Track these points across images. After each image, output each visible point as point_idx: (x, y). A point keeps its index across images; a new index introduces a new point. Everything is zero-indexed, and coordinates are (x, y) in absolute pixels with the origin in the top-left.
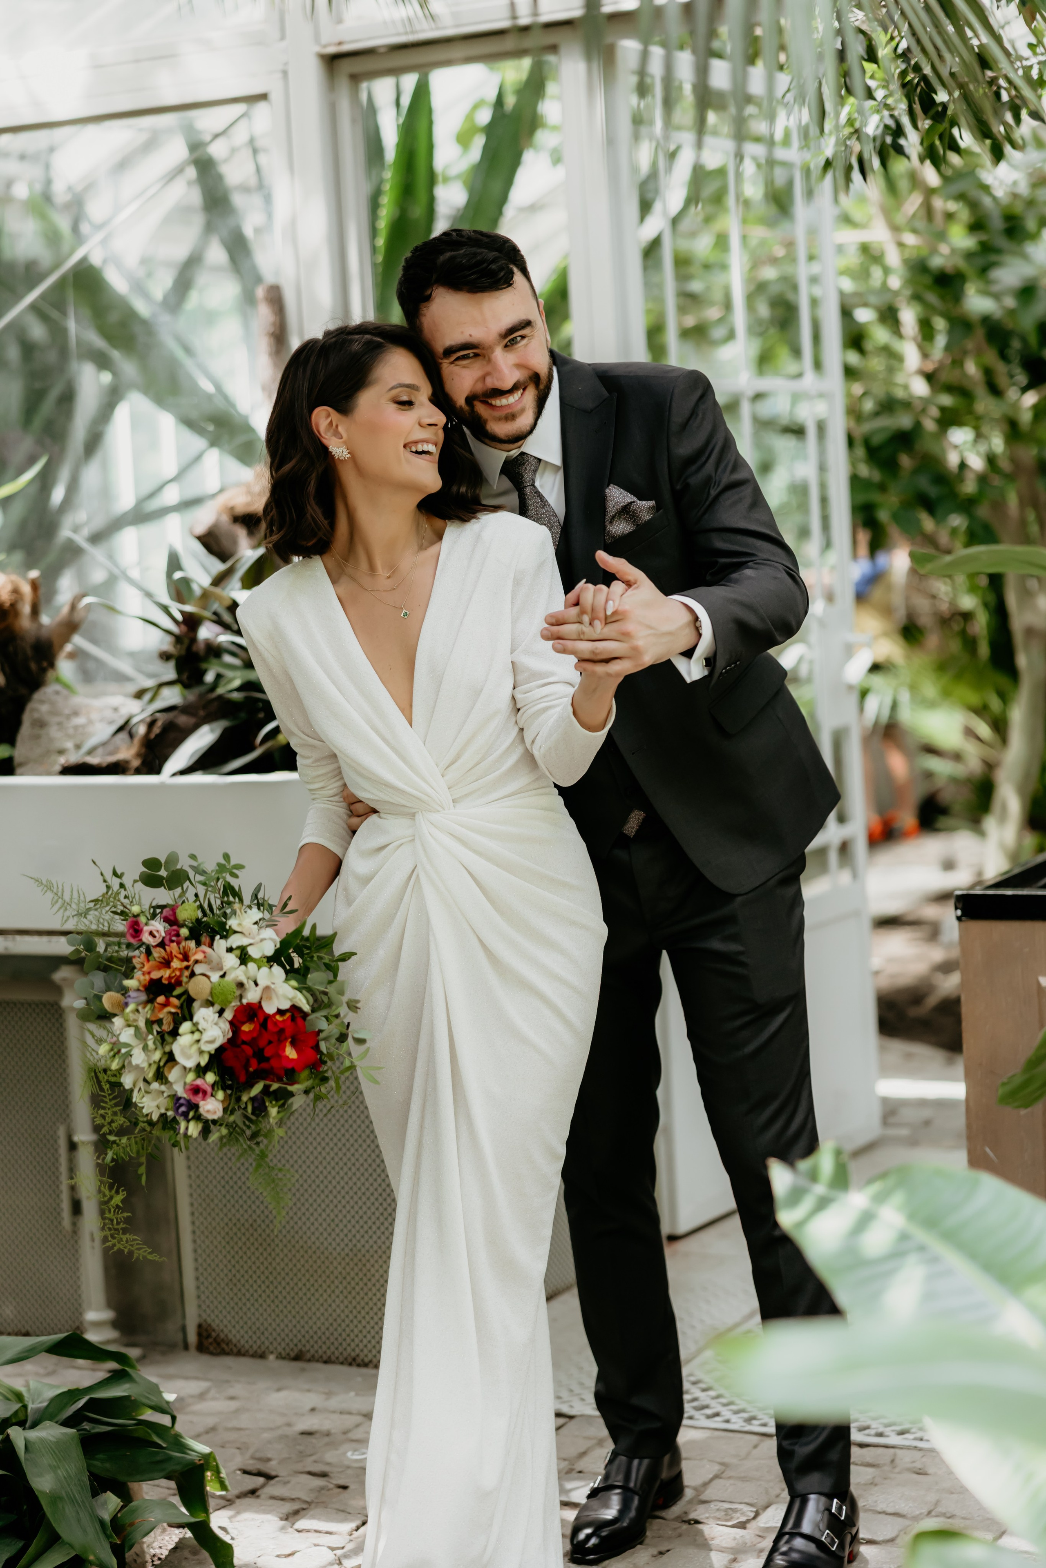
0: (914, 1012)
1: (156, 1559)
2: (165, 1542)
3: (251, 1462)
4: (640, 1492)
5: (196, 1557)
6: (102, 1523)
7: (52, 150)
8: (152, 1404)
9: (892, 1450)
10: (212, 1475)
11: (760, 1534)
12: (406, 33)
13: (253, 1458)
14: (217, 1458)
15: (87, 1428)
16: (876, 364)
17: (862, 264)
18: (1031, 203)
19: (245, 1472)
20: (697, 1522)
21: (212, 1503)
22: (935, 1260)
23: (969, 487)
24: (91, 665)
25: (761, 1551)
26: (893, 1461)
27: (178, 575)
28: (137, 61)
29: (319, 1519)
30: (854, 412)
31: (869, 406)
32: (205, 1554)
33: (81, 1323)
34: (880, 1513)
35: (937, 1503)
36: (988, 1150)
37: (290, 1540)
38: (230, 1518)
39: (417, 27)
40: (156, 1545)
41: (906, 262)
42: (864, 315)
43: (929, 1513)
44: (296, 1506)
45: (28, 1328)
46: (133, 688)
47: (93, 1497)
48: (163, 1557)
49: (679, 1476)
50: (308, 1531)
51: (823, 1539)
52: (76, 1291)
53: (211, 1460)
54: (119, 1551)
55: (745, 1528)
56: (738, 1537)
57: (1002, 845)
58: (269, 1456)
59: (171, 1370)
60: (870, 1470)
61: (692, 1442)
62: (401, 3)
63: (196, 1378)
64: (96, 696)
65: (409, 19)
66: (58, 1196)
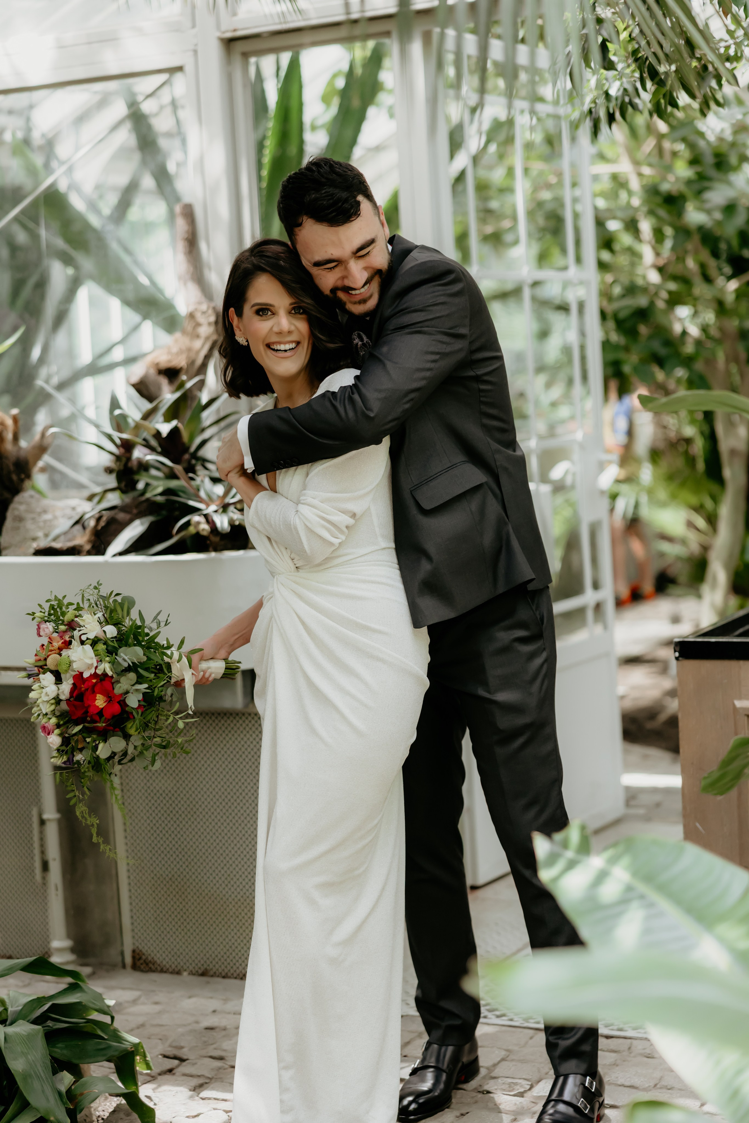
0: (650, 725)
1: (100, 1119)
2: (107, 1107)
3: (170, 1049)
4: (447, 1071)
5: (129, 1118)
6: (60, 1093)
7: (31, 107)
8: (97, 1007)
9: (629, 1040)
10: (140, 1059)
11: (534, 1101)
12: (281, 23)
13: (170, 1046)
14: (144, 1046)
15: (50, 1025)
16: (623, 260)
17: (612, 188)
18: (733, 145)
19: (165, 1056)
20: (488, 1092)
21: (140, 1079)
22: (651, 905)
23: (689, 348)
24: (57, 477)
25: (534, 1113)
26: (629, 1048)
27: (117, 412)
28: (89, 43)
29: (217, 1090)
30: (605, 294)
31: (617, 290)
32: (135, 1116)
33: (49, 949)
34: (620, 1086)
35: (661, 1079)
36: (698, 825)
37: (197, 1106)
38: (154, 1090)
39: (289, 18)
40: (100, 1109)
41: (643, 187)
42: (613, 225)
43: (655, 1085)
44: (201, 1081)
45: (10, 953)
46: (87, 493)
47: (54, 1074)
48: (105, 1117)
49: (476, 1059)
50: (209, 1099)
51: (579, 1105)
52: (45, 926)
53: (140, 1048)
54: (72, 1114)
55: (523, 1097)
56: (518, 1103)
57: (713, 605)
58: (182, 1044)
59: (113, 983)
60: (613, 1055)
61: (486, 1035)
62: (277, 2)
63: (131, 989)
64: (59, 499)
65: (283, 13)
66: (32, 858)
